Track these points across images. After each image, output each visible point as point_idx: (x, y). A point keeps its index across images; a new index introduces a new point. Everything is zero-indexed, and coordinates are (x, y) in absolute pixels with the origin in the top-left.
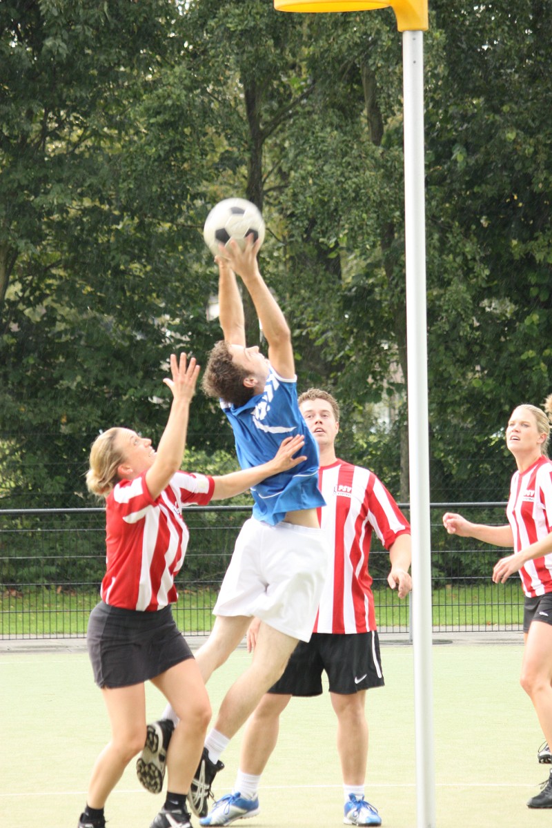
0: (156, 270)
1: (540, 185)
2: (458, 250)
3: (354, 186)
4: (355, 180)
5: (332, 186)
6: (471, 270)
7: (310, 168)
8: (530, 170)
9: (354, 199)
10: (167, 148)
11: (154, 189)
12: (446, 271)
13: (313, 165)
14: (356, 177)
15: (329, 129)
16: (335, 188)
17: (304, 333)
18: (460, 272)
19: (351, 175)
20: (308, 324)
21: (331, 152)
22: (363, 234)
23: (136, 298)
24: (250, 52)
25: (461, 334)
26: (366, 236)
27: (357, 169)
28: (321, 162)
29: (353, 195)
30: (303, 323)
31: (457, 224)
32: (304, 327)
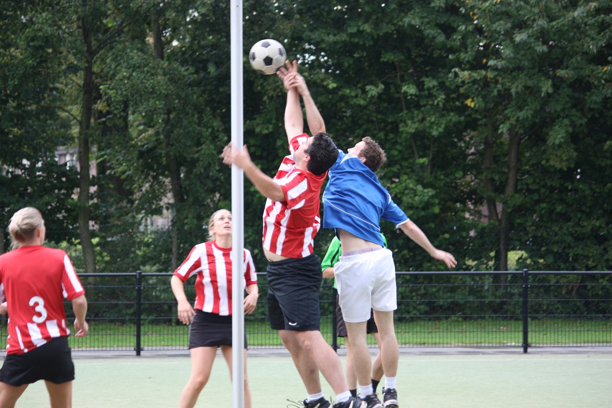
0: (27, 132)
1: (259, 88)
2: (209, 125)
3: (151, 85)
4: (152, 81)
5: (138, 85)
6: (217, 137)
7: (125, 74)
8: (252, 79)
9: (152, 93)
10: (38, 60)
11: (30, 85)
12: (202, 136)
13: (126, 72)
14: (152, 79)
15: (135, 51)
16: (140, 86)
17: (113, 173)
18: (210, 138)
19: (150, 79)
20: (115, 167)
21: (137, 65)
22: (157, 114)
23: (15, 148)
24: (90, 5)
25: (211, 174)
26: (159, 115)
27: (152, 75)
28: (131, 70)
29: (151, 90)
30: (112, 166)
31: (208, 109)
32: (113, 169)
